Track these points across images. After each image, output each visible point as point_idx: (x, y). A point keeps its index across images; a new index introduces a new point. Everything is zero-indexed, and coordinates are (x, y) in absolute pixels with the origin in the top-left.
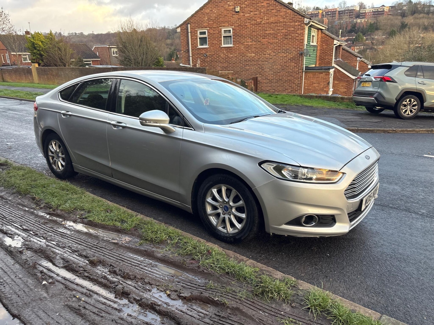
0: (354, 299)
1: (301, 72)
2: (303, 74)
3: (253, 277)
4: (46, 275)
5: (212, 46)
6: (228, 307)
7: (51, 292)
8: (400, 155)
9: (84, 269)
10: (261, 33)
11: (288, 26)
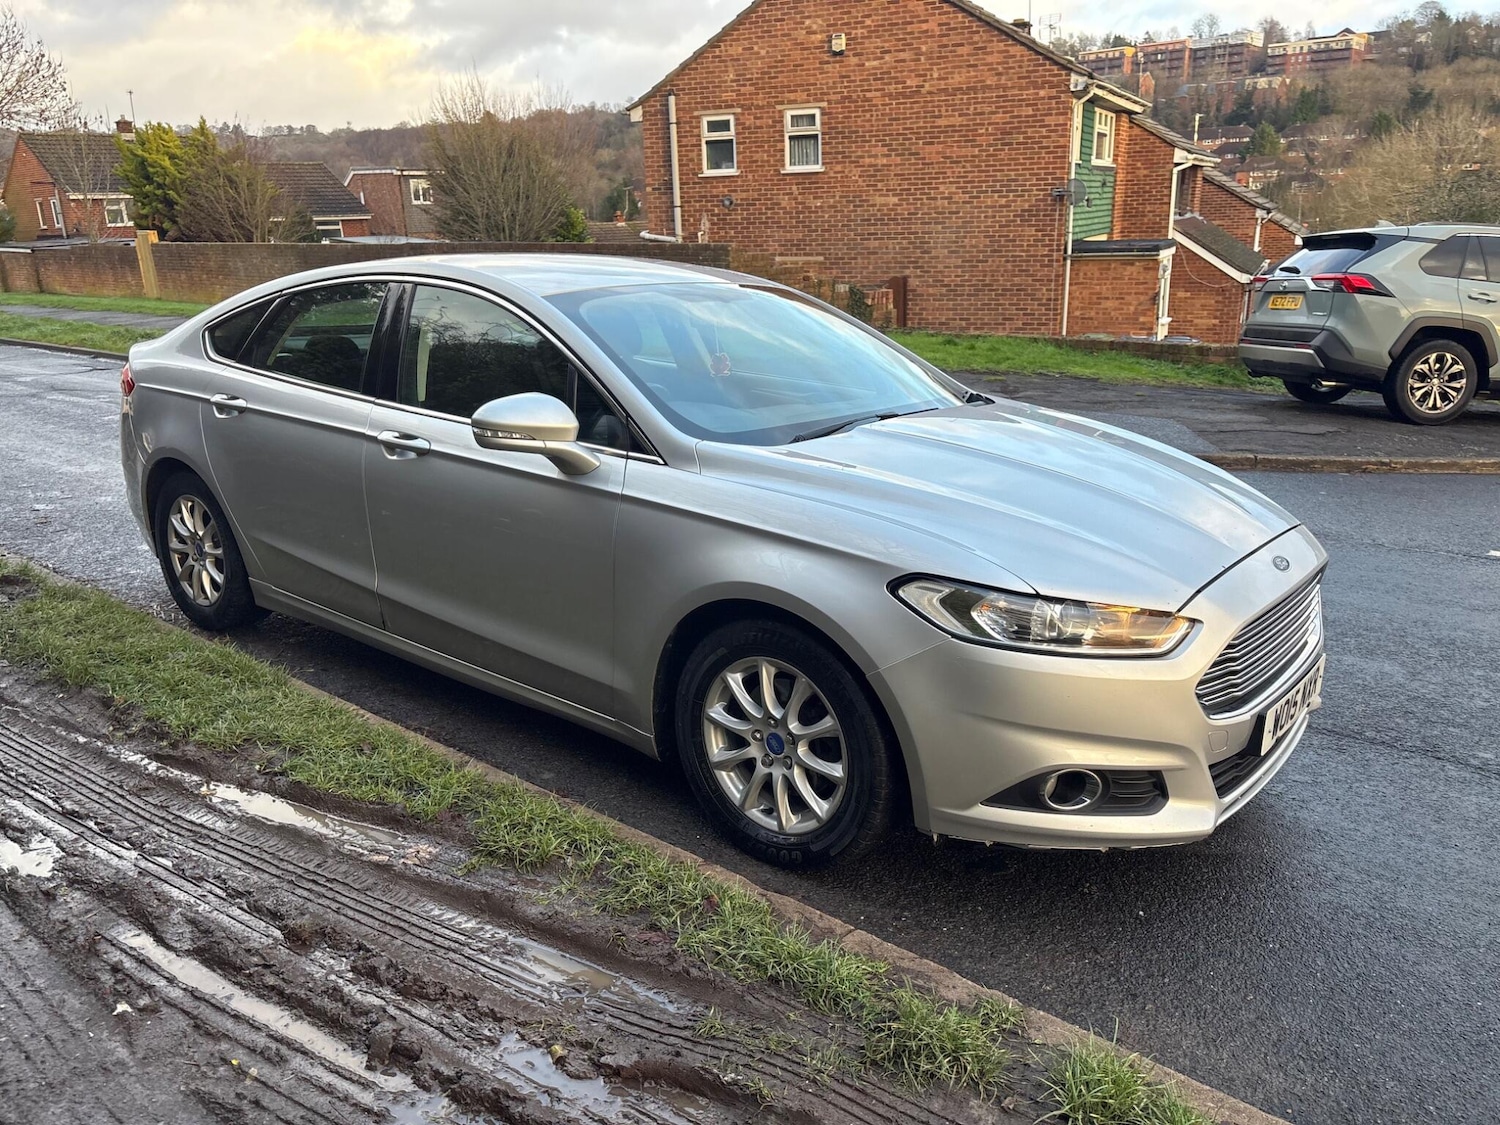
0: (1232, 1080)
1: (1058, 261)
2: (1064, 265)
3: (864, 997)
4: (129, 981)
5: (751, 172)
6: (770, 1109)
7: (141, 1042)
8: (1406, 550)
9: (264, 958)
10: (921, 124)
11: (1013, 101)
